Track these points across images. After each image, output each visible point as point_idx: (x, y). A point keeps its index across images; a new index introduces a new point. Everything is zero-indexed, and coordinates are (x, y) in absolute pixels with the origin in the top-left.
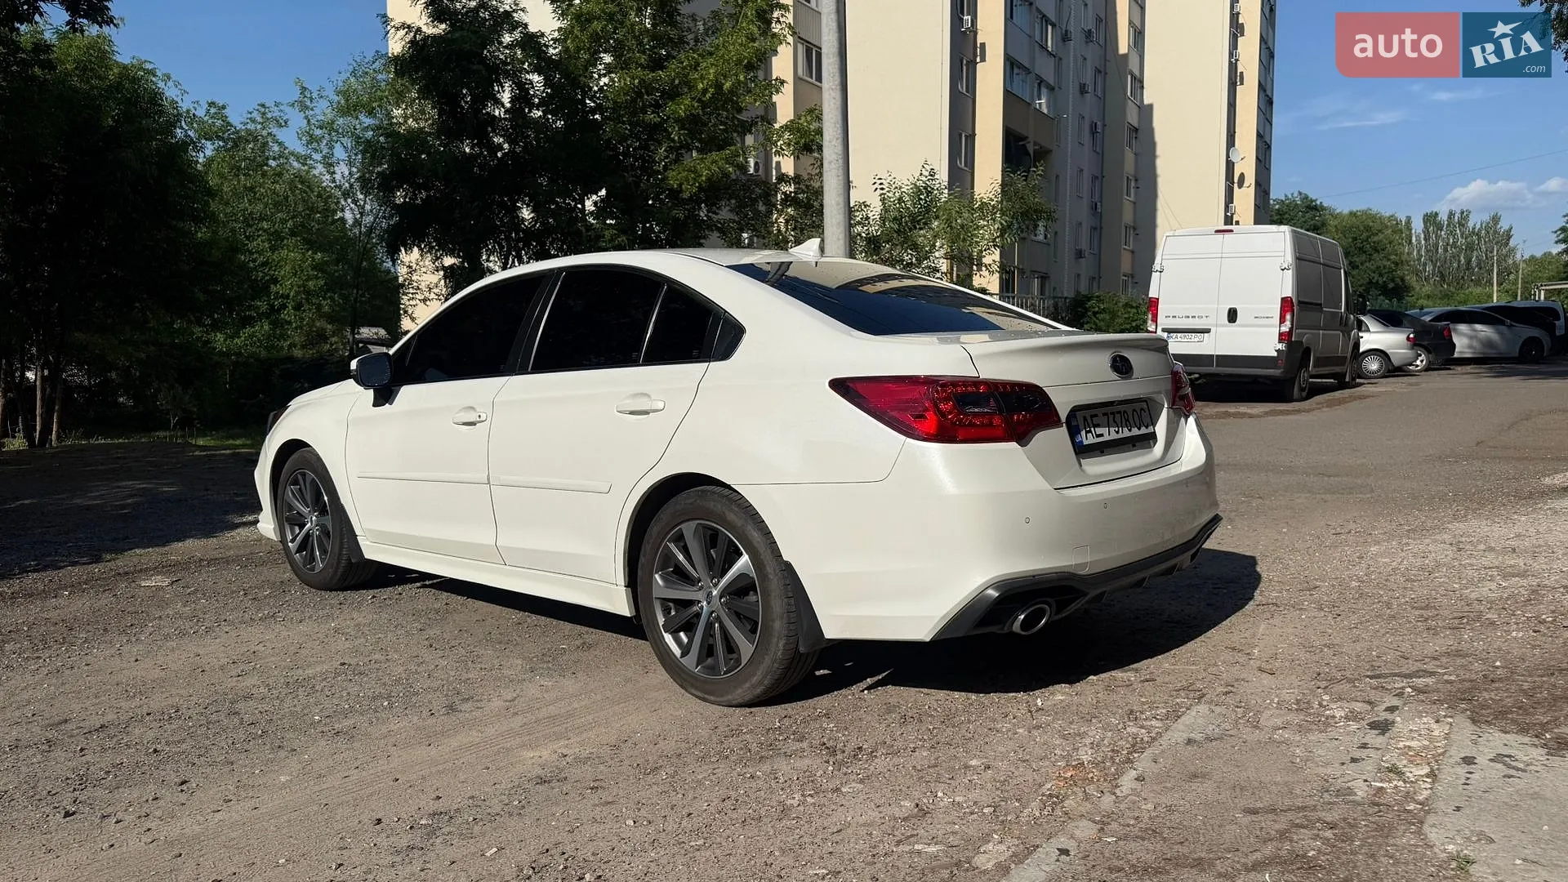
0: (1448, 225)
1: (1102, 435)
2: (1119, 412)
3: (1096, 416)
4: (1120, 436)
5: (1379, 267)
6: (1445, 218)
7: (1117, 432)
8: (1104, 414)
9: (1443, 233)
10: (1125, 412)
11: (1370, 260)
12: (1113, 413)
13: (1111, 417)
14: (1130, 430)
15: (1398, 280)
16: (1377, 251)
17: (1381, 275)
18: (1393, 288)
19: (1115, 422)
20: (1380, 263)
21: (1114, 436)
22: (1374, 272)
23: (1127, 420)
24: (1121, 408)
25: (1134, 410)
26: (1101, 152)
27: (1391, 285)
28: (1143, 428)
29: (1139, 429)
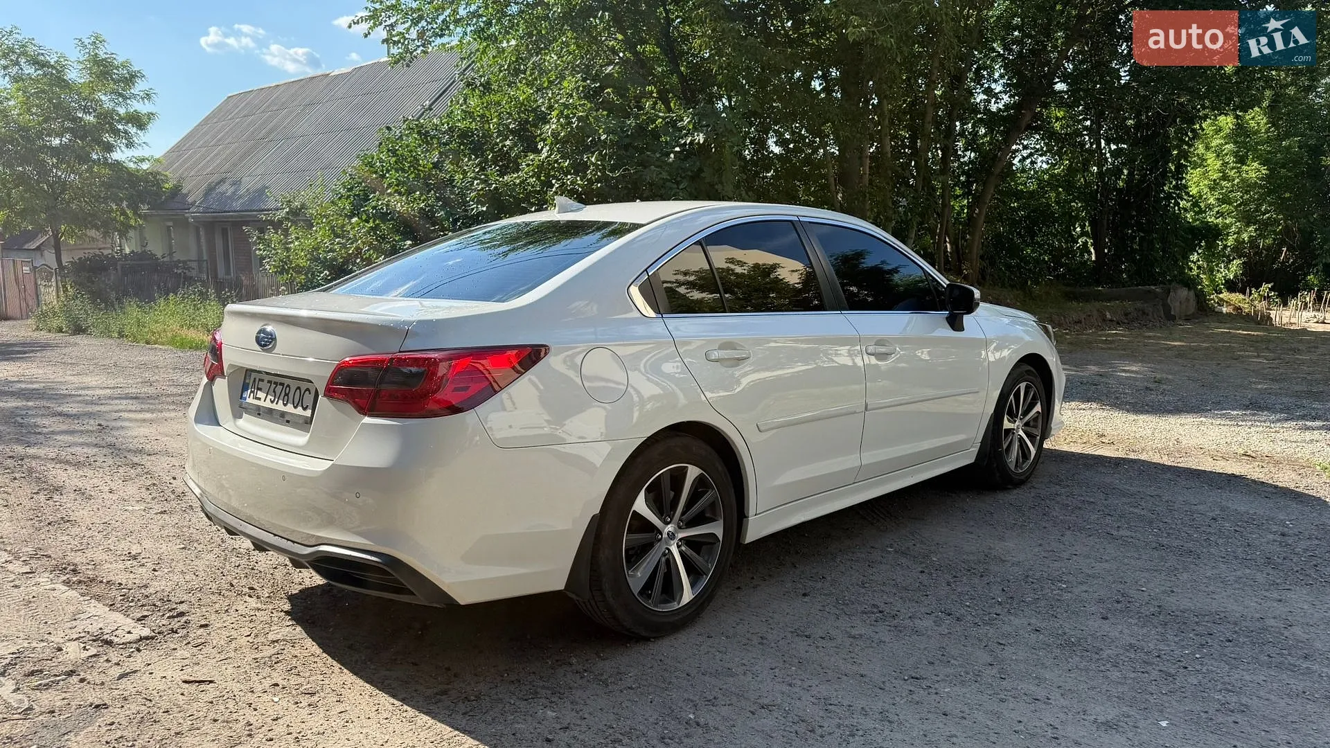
1: (259, 399)
2: (282, 384)
3: (263, 380)
4: (274, 406)
7: (272, 402)
8: (269, 382)
10: (288, 386)
12: (276, 383)
13: (273, 386)
14: (285, 405)
19: (274, 392)
21: (268, 404)
23: (287, 395)
24: (287, 381)
25: (299, 388)
28: (300, 408)
29: (295, 407)
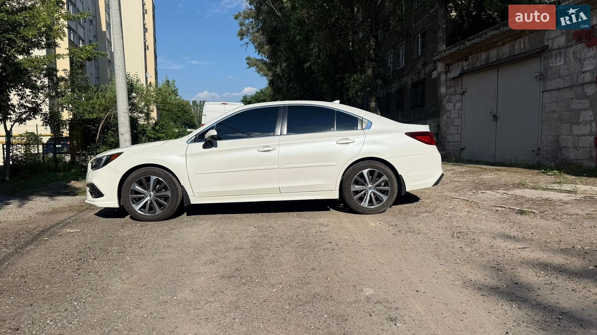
0: (200, 105)
5: (186, 118)
6: (199, 103)
9: (199, 108)
11: (183, 116)
15: (193, 123)
16: (185, 113)
17: (187, 121)
18: (191, 125)
20: (187, 117)
22: (185, 120)
26: (97, 68)
27: (191, 124)
